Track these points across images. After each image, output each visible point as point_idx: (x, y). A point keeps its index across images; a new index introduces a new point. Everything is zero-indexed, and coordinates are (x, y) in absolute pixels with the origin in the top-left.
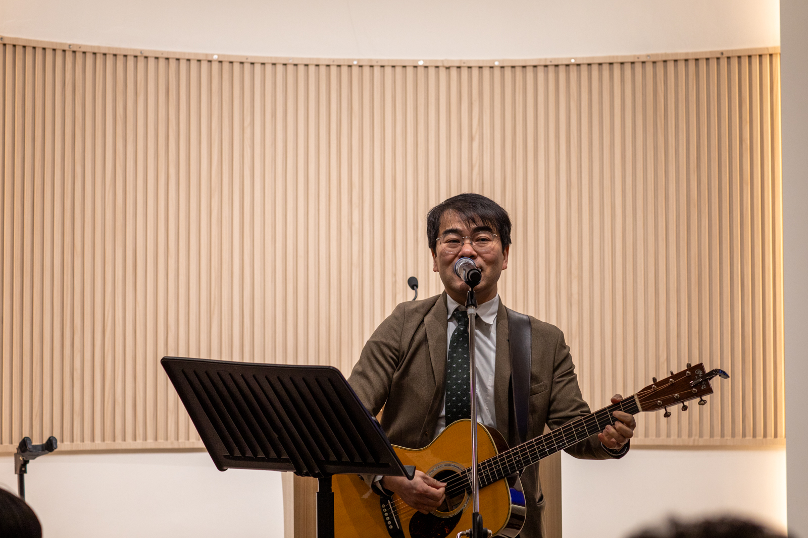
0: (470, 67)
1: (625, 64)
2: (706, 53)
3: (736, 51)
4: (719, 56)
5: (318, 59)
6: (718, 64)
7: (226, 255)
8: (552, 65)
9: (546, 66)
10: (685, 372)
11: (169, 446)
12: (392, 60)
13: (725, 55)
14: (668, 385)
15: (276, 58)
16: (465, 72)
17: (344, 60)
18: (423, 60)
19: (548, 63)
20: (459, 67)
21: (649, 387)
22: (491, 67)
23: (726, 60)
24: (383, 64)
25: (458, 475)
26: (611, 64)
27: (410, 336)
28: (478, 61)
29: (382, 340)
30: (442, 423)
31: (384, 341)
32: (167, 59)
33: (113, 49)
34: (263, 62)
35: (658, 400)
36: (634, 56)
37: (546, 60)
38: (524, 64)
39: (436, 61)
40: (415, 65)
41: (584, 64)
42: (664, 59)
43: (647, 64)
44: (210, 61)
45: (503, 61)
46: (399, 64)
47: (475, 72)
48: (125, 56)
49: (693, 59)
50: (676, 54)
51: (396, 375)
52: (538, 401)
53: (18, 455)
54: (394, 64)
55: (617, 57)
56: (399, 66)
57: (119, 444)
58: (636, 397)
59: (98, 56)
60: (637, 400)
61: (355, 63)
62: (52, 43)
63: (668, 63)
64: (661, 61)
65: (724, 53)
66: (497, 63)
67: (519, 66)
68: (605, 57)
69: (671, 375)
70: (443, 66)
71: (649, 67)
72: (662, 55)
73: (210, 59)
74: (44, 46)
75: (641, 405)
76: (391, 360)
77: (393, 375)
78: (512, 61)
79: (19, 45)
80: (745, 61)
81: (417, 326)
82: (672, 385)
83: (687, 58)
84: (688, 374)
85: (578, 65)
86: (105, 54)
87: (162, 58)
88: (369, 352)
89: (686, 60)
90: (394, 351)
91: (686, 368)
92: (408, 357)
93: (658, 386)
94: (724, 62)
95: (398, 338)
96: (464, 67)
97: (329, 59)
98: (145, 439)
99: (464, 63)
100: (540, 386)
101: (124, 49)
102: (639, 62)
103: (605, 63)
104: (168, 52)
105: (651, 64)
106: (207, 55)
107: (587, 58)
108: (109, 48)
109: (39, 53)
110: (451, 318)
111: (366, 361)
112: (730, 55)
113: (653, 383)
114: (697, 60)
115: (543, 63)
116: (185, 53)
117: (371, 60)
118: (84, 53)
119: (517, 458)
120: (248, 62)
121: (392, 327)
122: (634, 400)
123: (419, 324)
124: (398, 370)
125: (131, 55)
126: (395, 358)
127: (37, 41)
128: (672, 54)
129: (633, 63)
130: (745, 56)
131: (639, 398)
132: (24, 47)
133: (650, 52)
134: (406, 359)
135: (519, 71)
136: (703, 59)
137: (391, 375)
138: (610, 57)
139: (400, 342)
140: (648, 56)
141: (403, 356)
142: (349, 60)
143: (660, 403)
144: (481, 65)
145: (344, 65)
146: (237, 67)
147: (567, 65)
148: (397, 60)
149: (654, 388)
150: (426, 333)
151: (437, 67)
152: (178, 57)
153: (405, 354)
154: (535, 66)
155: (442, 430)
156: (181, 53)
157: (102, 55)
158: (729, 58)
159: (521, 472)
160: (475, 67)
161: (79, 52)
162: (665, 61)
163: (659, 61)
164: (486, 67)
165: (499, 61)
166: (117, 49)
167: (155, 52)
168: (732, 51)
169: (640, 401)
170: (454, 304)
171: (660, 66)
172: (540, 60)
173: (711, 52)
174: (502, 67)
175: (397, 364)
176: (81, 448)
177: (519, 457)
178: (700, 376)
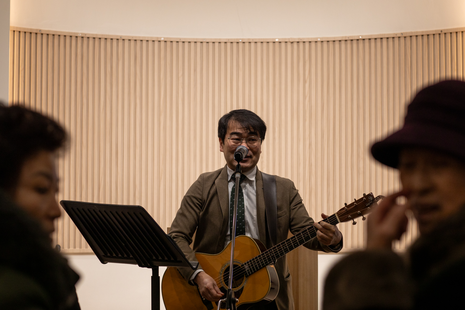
0: (304, 42)
1: (389, 39)
2: (433, 31)
3: (449, 29)
4: (440, 32)
5: (220, 39)
6: (440, 37)
8: (349, 40)
9: (346, 41)
10: (362, 198)
12: (261, 39)
13: (443, 32)
14: (353, 206)
15: (197, 39)
16: (301, 45)
17: (234, 39)
18: (278, 39)
19: (347, 39)
20: (298, 42)
21: (343, 209)
22: (316, 42)
23: (444, 35)
24: (256, 41)
25: (240, 267)
26: (381, 38)
27: (207, 191)
28: (309, 38)
29: (192, 195)
30: (228, 239)
31: (193, 195)
32: (136, 40)
33: (105, 35)
34: (189, 41)
35: (349, 215)
36: (394, 34)
37: (346, 37)
38: (334, 40)
39: (285, 39)
40: (274, 41)
41: (366, 39)
42: (410, 35)
43: (401, 38)
44: (159, 41)
45: (322, 38)
46: (265, 41)
47: (307, 44)
48: (112, 39)
49: (426, 35)
50: (417, 32)
51: (201, 214)
52: (283, 221)
54: (262, 41)
55: (385, 35)
56: (265, 42)
58: (336, 215)
59: (96, 39)
60: (337, 216)
61: (240, 41)
62: (69, 33)
63: (413, 37)
64: (409, 36)
65: (443, 31)
66: (319, 40)
67: (331, 41)
68: (378, 35)
69: (354, 201)
70: (290, 42)
71: (402, 40)
72: (409, 33)
73: (159, 40)
74: (65, 34)
75: (339, 219)
76: (197, 205)
77: (200, 213)
78: (327, 38)
79: (50, 34)
80: (454, 35)
81: (211, 185)
82: (356, 206)
83: (423, 34)
84: (364, 199)
85: (364, 40)
86: (100, 38)
87: (133, 40)
88: (185, 202)
89: (422, 36)
90: (199, 200)
91: (363, 196)
92: (207, 203)
93: (348, 208)
94: (443, 36)
95: (201, 193)
96: (301, 42)
97: (226, 39)
99: (301, 40)
100: (283, 213)
101: (111, 36)
102: (397, 37)
103: (379, 38)
104: (136, 37)
105: (403, 38)
106: (158, 38)
107: (368, 36)
108: (102, 35)
109: (62, 39)
110: (230, 180)
111: (184, 207)
112: (446, 32)
113: (345, 206)
114: (428, 35)
115: (344, 39)
116: (145, 37)
117: (249, 39)
118: (88, 38)
119: (272, 254)
120: (181, 42)
121: (197, 187)
122: (335, 217)
123: (212, 184)
124: (202, 211)
125: (115, 39)
126: (200, 204)
127: (61, 32)
128: (415, 32)
129: (393, 38)
130: (454, 32)
131: (338, 215)
132: (54, 35)
133: (402, 31)
134: (206, 204)
135: (331, 44)
136: (431, 34)
137: (198, 214)
138: (381, 35)
139: (202, 195)
140: (402, 34)
141: (204, 203)
142: (237, 39)
143: (350, 217)
144: (310, 41)
145: (235, 42)
146: (174, 44)
147: (358, 40)
148: (264, 39)
149: (346, 209)
150: (216, 189)
151: (286, 42)
152: (141, 39)
153: (206, 201)
154: (340, 41)
155: (228, 242)
156: (143, 37)
157: (98, 39)
158: (445, 34)
159: (274, 262)
160: (307, 42)
161: (85, 37)
162: (411, 36)
163: (407, 37)
164: (313, 41)
165: (320, 38)
166: (107, 35)
167: (128, 36)
168: (447, 30)
169: (339, 217)
170: (232, 171)
171: (408, 39)
172: (343, 37)
173: (436, 31)
174: (322, 42)
175: (201, 207)
177: (273, 254)
178: (371, 200)
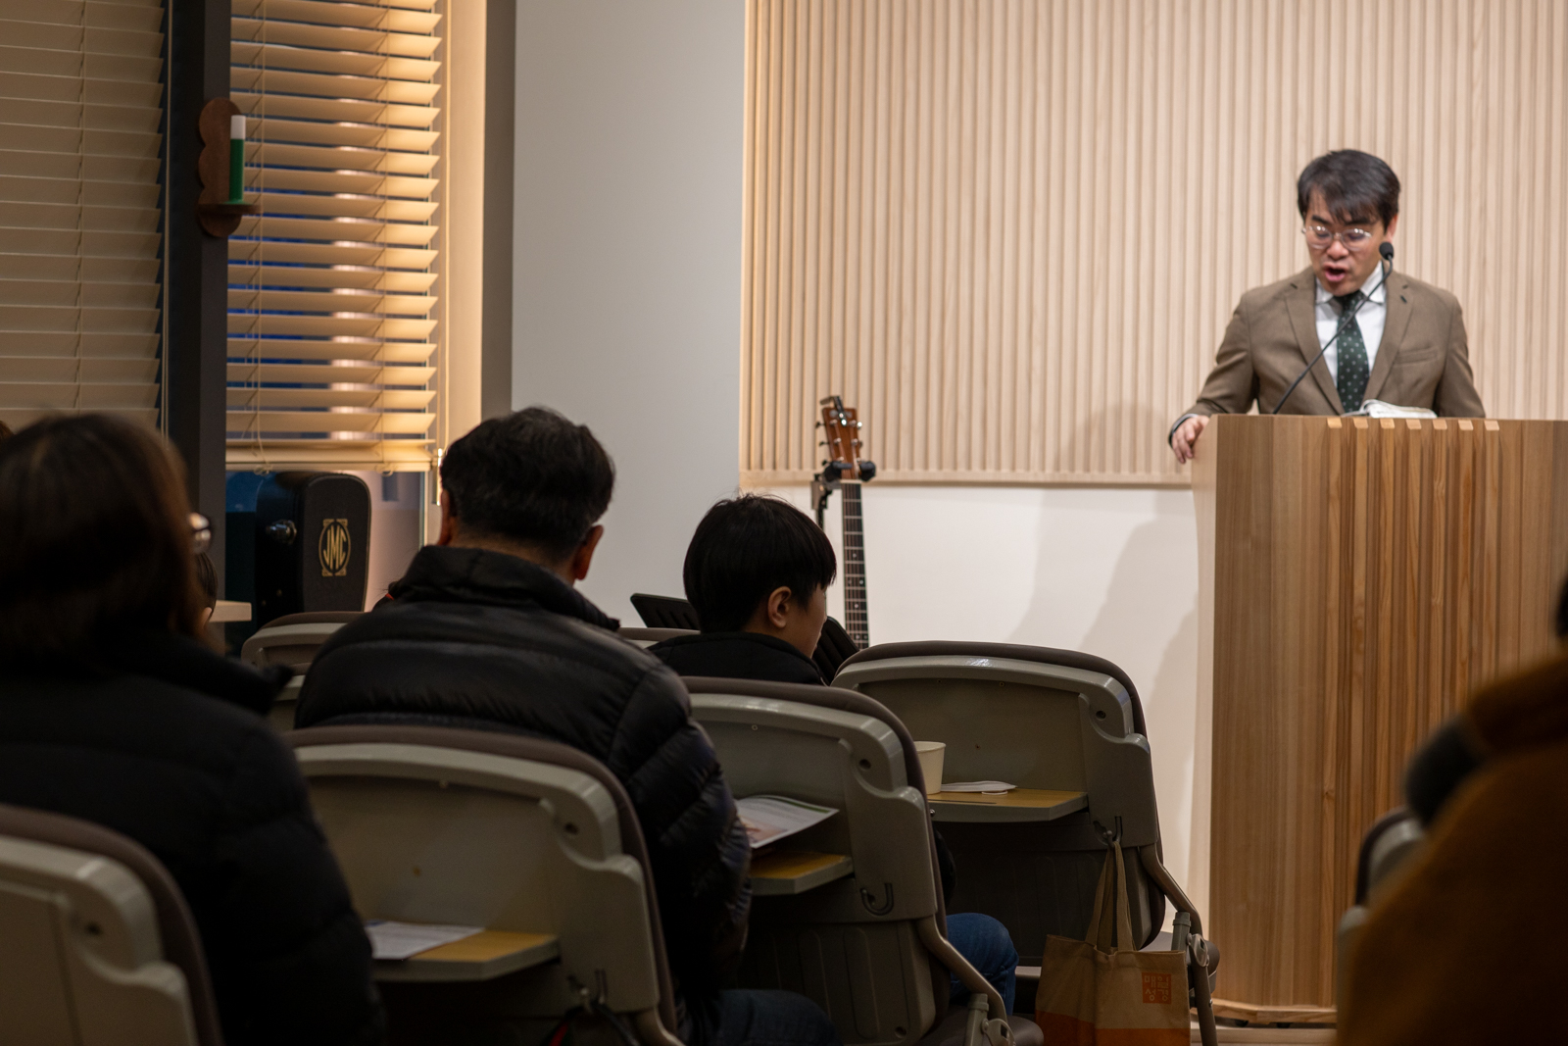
7: (1115, 210)
11: (1031, 479)
53: (817, 484)
57: (962, 474)
98: (998, 467)
176: (910, 478)
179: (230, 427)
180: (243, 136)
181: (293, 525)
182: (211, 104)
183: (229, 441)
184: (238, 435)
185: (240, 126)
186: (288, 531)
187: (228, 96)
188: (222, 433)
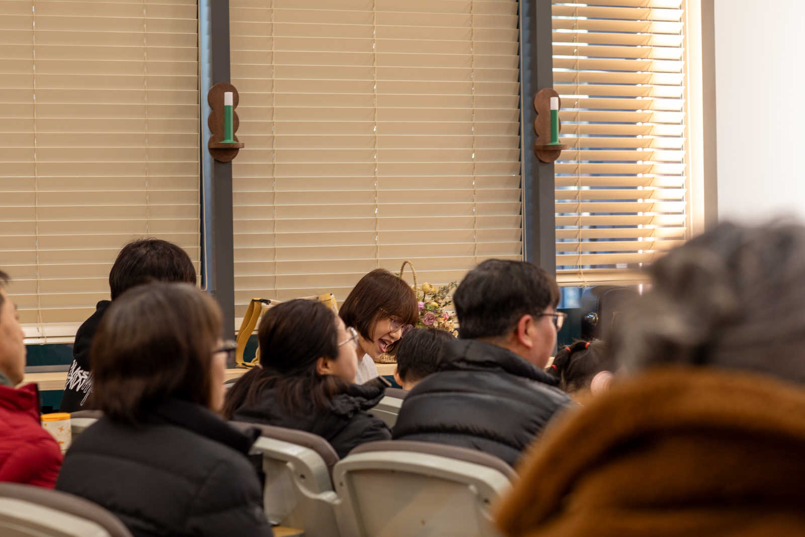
179: (558, 264)
180: (557, 108)
181: (596, 315)
182: (541, 91)
183: (557, 271)
184: (563, 267)
185: (554, 103)
186: (594, 318)
187: (552, 87)
188: (554, 267)
